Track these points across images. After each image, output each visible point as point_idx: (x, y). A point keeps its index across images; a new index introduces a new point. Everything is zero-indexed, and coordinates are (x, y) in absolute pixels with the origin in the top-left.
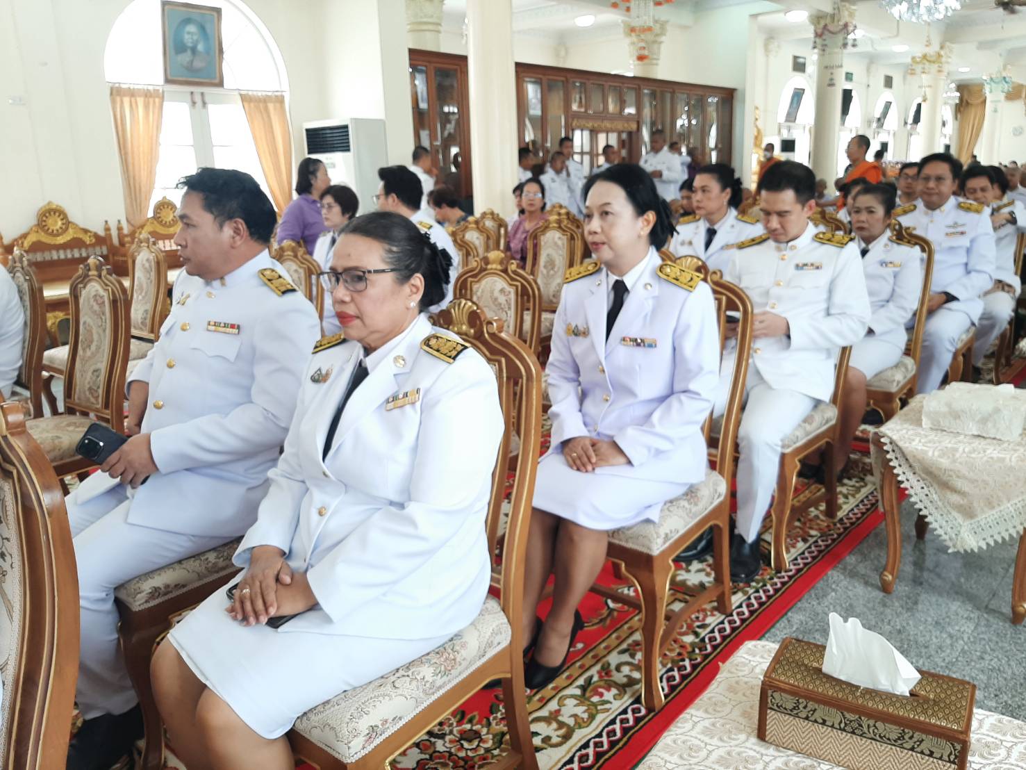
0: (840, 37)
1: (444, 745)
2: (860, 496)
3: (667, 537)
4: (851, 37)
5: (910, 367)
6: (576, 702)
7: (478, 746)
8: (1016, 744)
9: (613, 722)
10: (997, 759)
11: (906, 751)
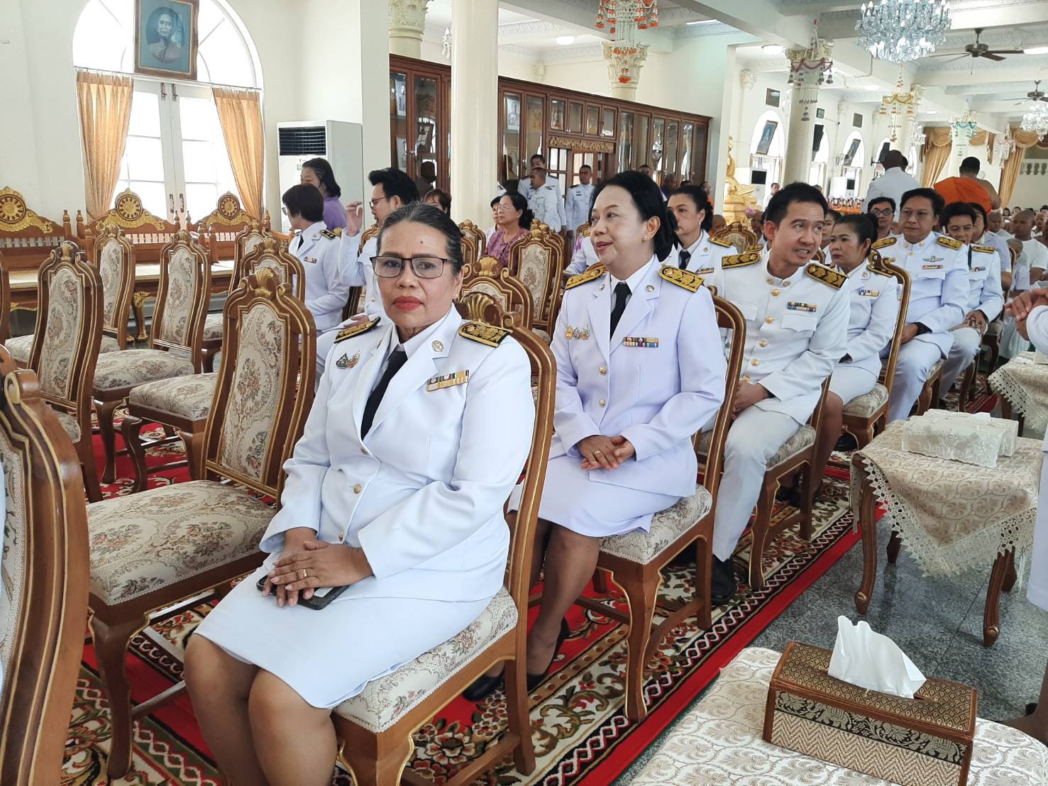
0: (817, 72)
1: (425, 753)
2: (833, 519)
3: (657, 548)
4: (826, 73)
5: (883, 394)
6: (558, 712)
7: (460, 754)
8: (1010, 749)
9: (596, 733)
10: (993, 763)
11: (912, 752)
